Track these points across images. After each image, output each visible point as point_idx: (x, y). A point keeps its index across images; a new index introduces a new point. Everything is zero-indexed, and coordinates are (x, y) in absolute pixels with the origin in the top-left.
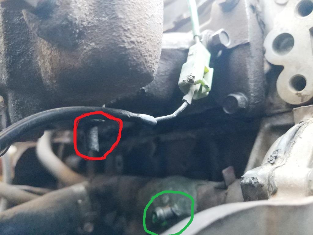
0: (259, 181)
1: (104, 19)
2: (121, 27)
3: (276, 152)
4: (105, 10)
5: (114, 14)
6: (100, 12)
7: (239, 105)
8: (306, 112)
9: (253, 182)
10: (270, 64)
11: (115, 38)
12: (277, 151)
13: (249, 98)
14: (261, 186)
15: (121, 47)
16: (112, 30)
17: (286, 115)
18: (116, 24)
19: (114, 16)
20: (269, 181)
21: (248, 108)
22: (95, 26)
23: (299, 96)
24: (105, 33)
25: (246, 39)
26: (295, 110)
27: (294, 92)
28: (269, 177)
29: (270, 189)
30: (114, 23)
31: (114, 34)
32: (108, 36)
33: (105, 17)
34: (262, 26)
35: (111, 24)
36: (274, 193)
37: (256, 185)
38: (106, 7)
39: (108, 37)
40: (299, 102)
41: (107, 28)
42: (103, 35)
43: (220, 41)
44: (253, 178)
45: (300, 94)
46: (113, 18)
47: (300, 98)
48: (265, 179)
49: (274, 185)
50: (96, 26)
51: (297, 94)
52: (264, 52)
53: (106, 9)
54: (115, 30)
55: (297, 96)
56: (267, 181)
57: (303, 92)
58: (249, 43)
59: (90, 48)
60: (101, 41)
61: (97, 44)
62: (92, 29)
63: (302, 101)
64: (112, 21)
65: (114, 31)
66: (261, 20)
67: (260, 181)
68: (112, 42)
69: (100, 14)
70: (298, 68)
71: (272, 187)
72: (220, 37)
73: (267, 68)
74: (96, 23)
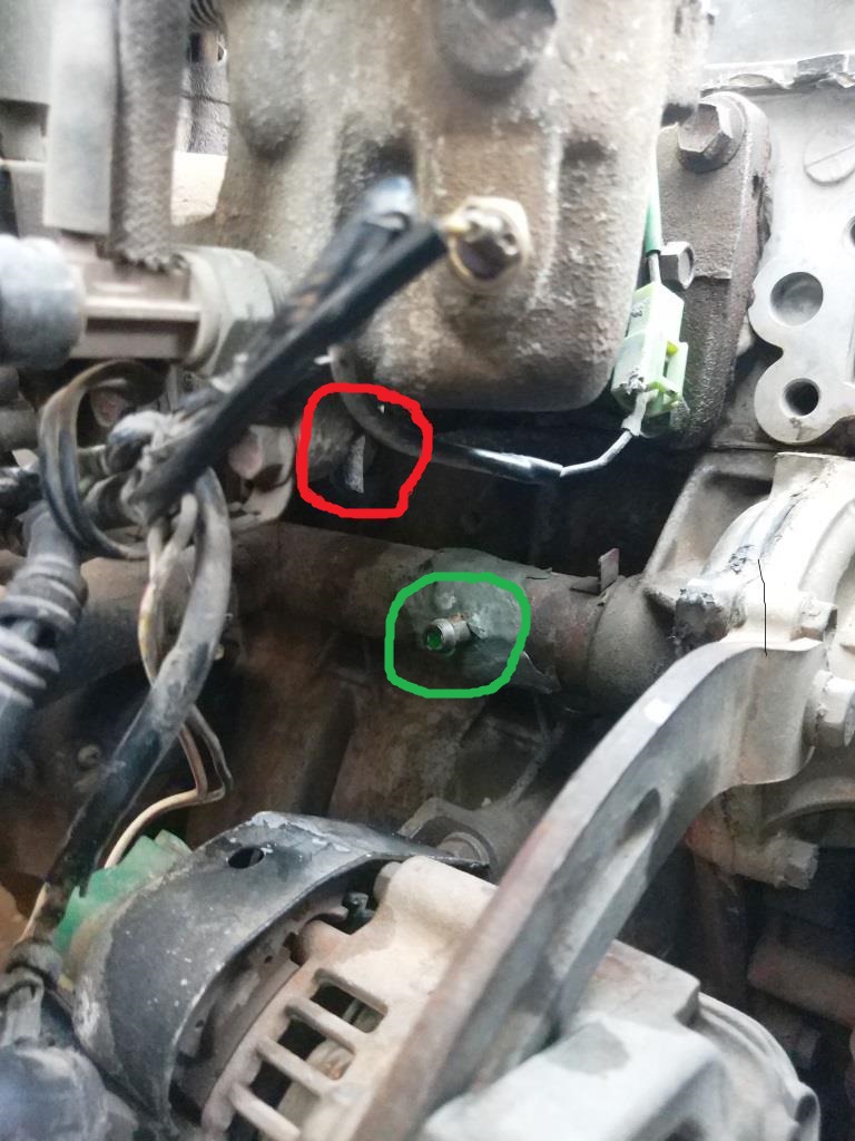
0: (716, 601)
1: (567, 302)
2: (596, 325)
3: (744, 550)
4: (573, 285)
5: (587, 297)
6: (564, 286)
7: (671, 423)
8: (801, 466)
9: (705, 600)
10: (753, 332)
11: (580, 344)
12: (747, 547)
13: (693, 409)
14: (718, 610)
15: (585, 362)
16: (579, 327)
17: (753, 456)
18: (588, 318)
19: (588, 301)
20: (734, 603)
21: (685, 431)
22: (547, 310)
23: (795, 427)
24: (565, 331)
25: (724, 269)
26: (782, 457)
27: (787, 412)
28: (736, 597)
29: (735, 618)
30: (587, 314)
31: (582, 336)
32: (570, 336)
33: (569, 298)
34: (763, 235)
35: (580, 315)
36: (740, 625)
37: (708, 607)
38: (577, 278)
39: (568, 339)
40: (791, 439)
41: (570, 322)
42: (560, 333)
43: (677, 274)
44: (705, 595)
45: (799, 423)
46: (586, 305)
47: (797, 431)
48: (726, 598)
49: (743, 609)
50: (549, 312)
51: (793, 421)
52: (749, 303)
53: (575, 282)
54: (584, 328)
55: (791, 425)
56: (731, 604)
57: (806, 419)
58: (728, 280)
59: (531, 353)
60: (553, 344)
61: (544, 348)
62: (541, 316)
63: (798, 439)
64: (583, 310)
65: (583, 332)
66: (765, 220)
67: (718, 601)
68: (574, 349)
69: (562, 290)
70: (811, 364)
71: (738, 614)
72: (680, 264)
73: (744, 341)
74: (550, 304)
